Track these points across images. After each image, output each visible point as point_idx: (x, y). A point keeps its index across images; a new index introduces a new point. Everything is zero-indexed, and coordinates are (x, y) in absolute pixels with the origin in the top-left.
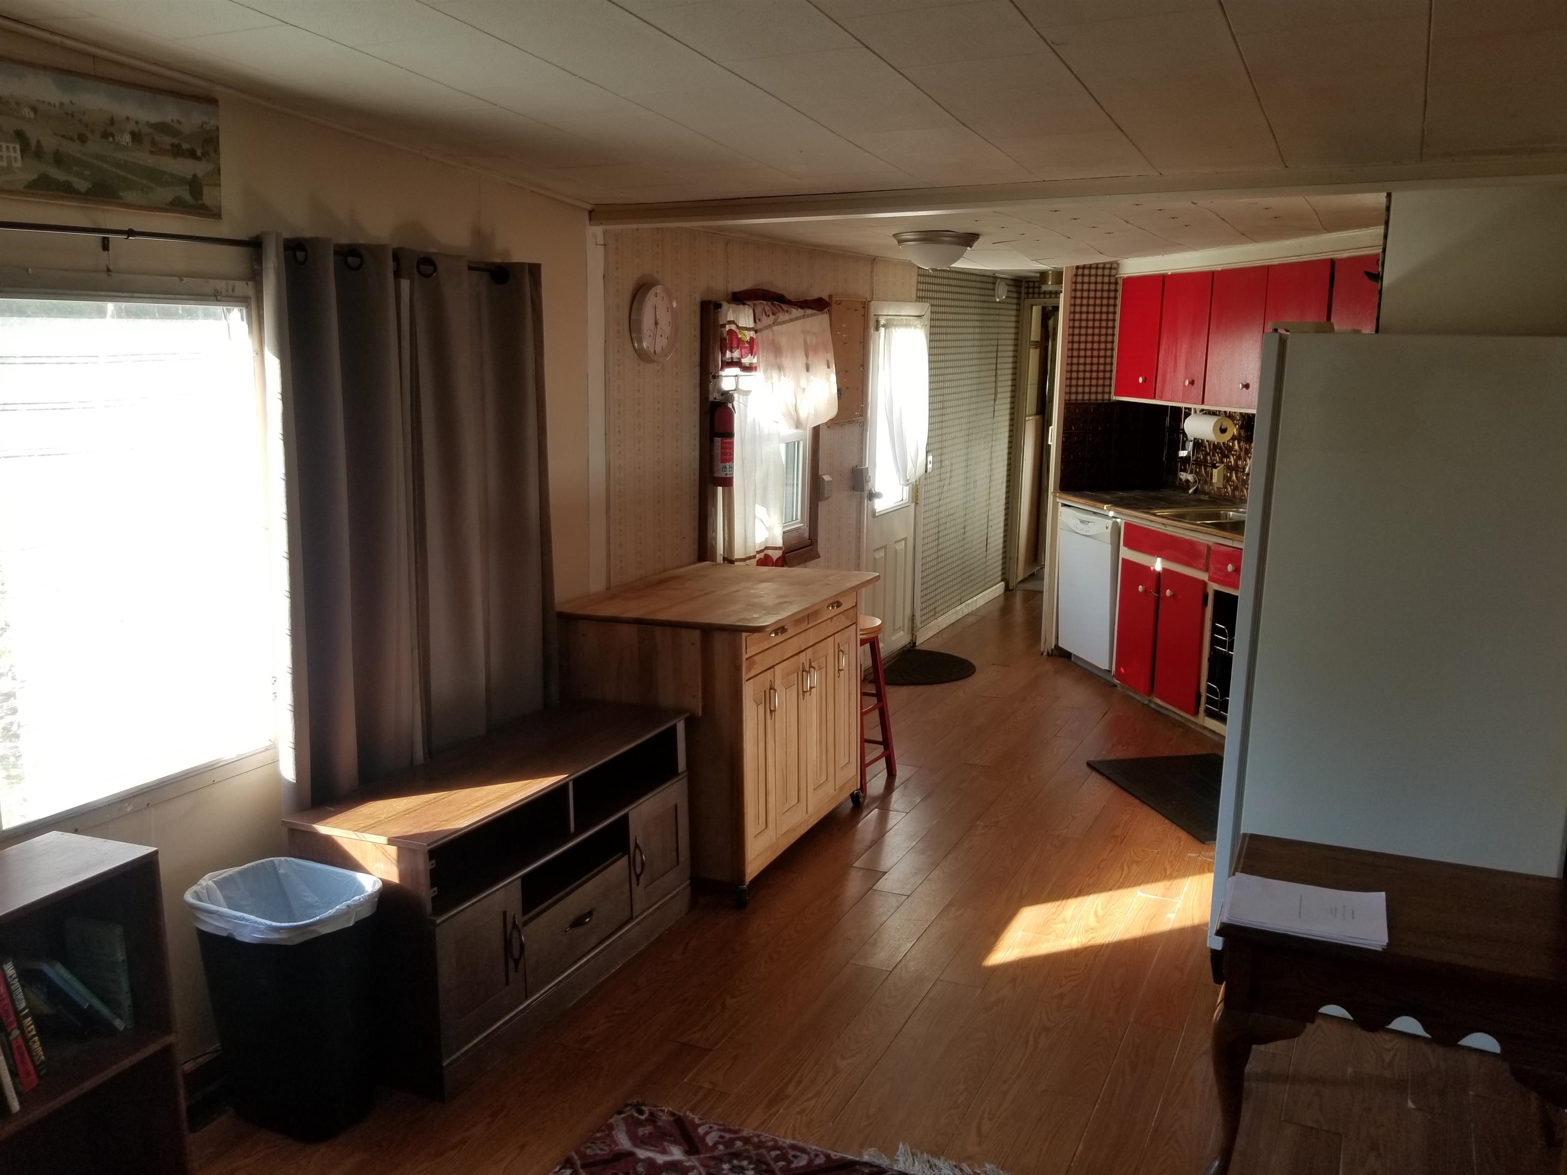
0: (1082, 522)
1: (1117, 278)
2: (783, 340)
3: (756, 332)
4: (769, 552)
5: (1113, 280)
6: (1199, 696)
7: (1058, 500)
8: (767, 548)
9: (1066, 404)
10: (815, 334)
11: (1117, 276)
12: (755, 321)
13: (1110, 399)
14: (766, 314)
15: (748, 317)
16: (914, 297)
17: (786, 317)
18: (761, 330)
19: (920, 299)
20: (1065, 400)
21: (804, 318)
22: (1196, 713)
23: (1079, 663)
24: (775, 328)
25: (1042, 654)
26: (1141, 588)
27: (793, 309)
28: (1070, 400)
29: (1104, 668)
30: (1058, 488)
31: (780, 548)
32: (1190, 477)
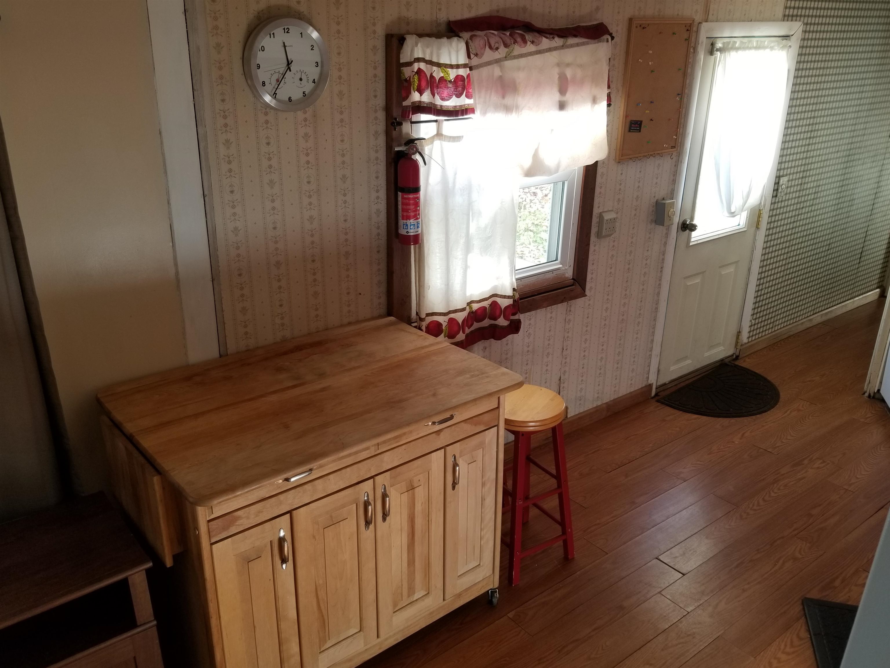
2: (520, 76)
3: (471, 69)
4: (499, 300)
8: (495, 295)
10: (581, 66)
12: (469, 57)
14: (491, 47)
15: (457, 52)
16: (780, 15)
17: (530, 48)
18: (478, 67)
19: (786, 17)
21: (563, 49)
24: (508, 64)
25: (864, 394)
27: (544, 39)
31: (509, 297)
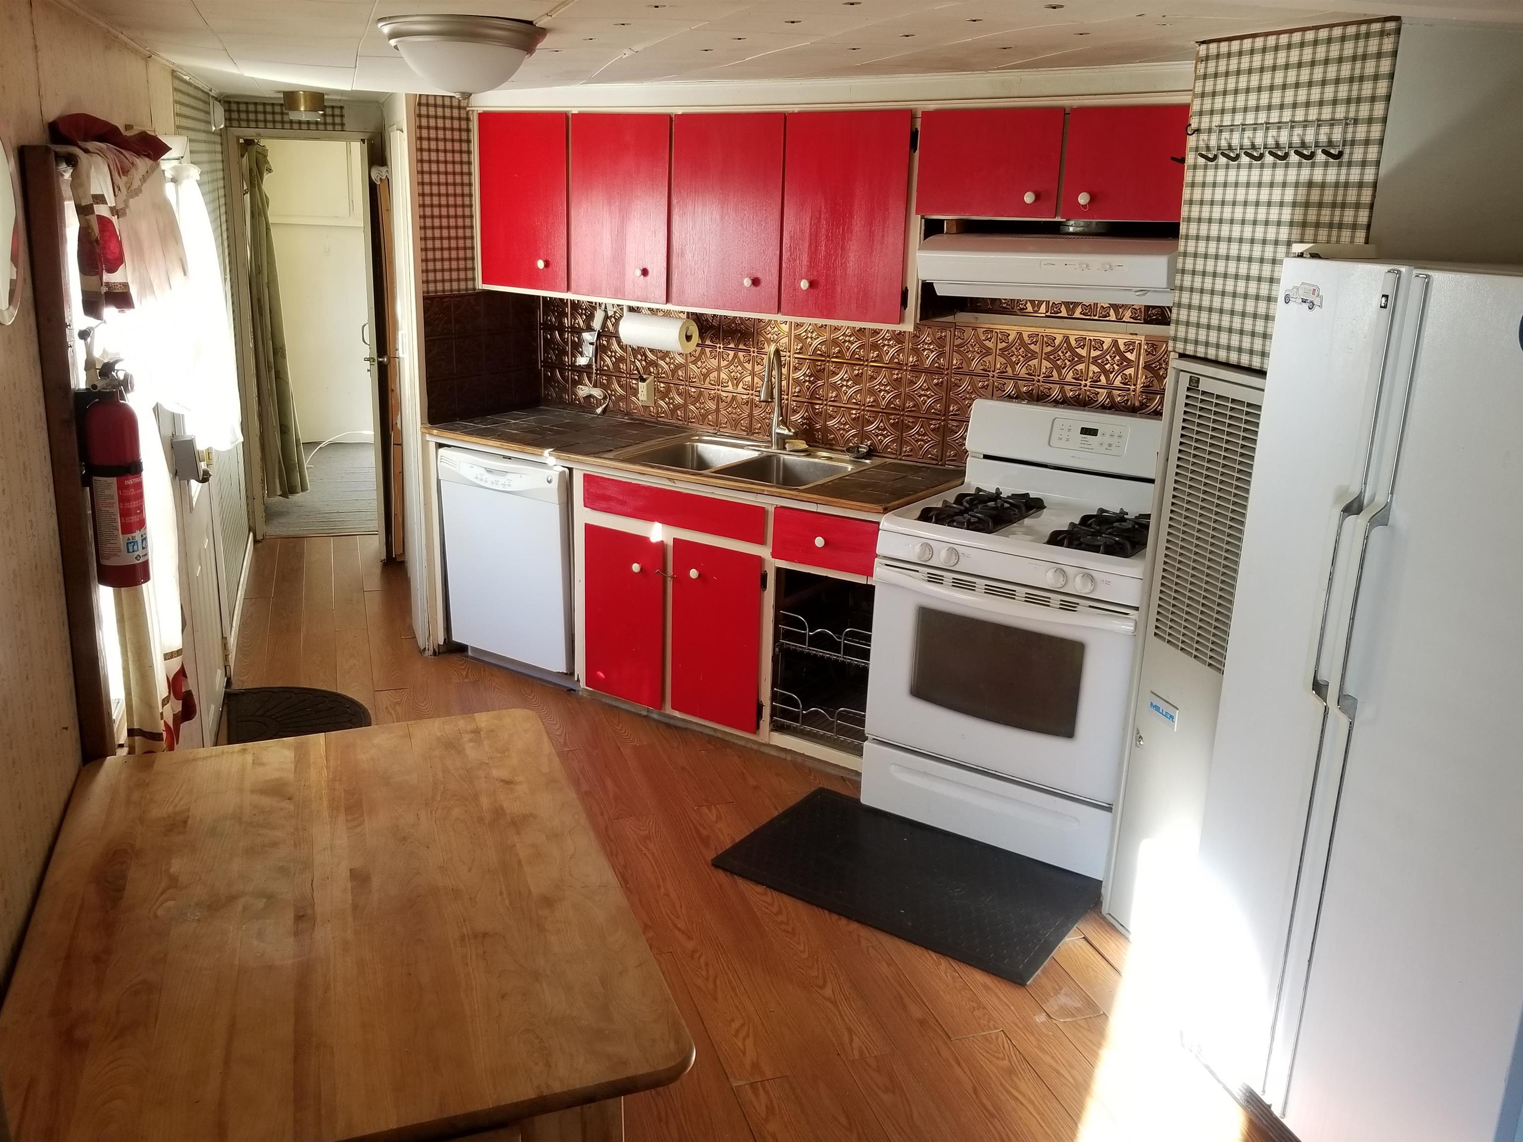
0: (489, 471)
1: (469, 111)
5: (463, 115)
6: (760, 707)
7: (428, 437)
9: (425, 298)
11: (468, 109)
13: (474, 289)
20: (424, 293)
22: (756, 728)
23: (487, 659)
25: (417, 651)
26: (636, 567)
28: (428, 292)
29: (555, 671)
30: (426, 421)
32: (597, 393)
